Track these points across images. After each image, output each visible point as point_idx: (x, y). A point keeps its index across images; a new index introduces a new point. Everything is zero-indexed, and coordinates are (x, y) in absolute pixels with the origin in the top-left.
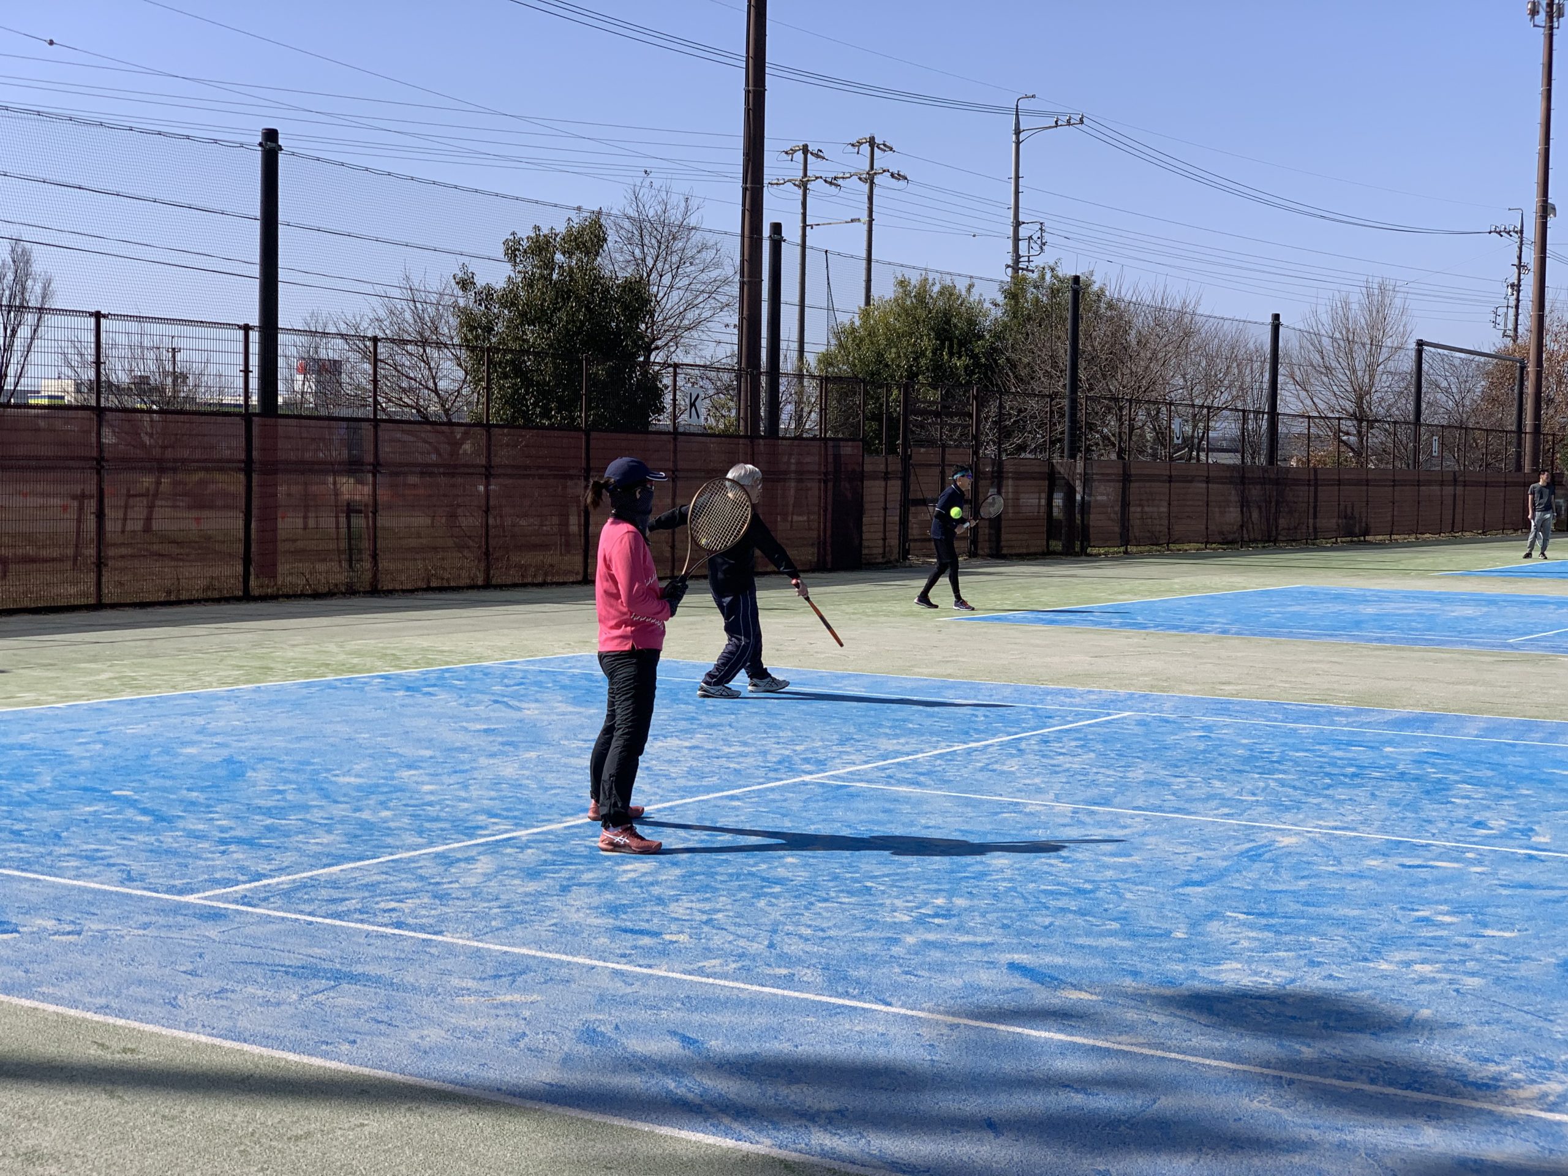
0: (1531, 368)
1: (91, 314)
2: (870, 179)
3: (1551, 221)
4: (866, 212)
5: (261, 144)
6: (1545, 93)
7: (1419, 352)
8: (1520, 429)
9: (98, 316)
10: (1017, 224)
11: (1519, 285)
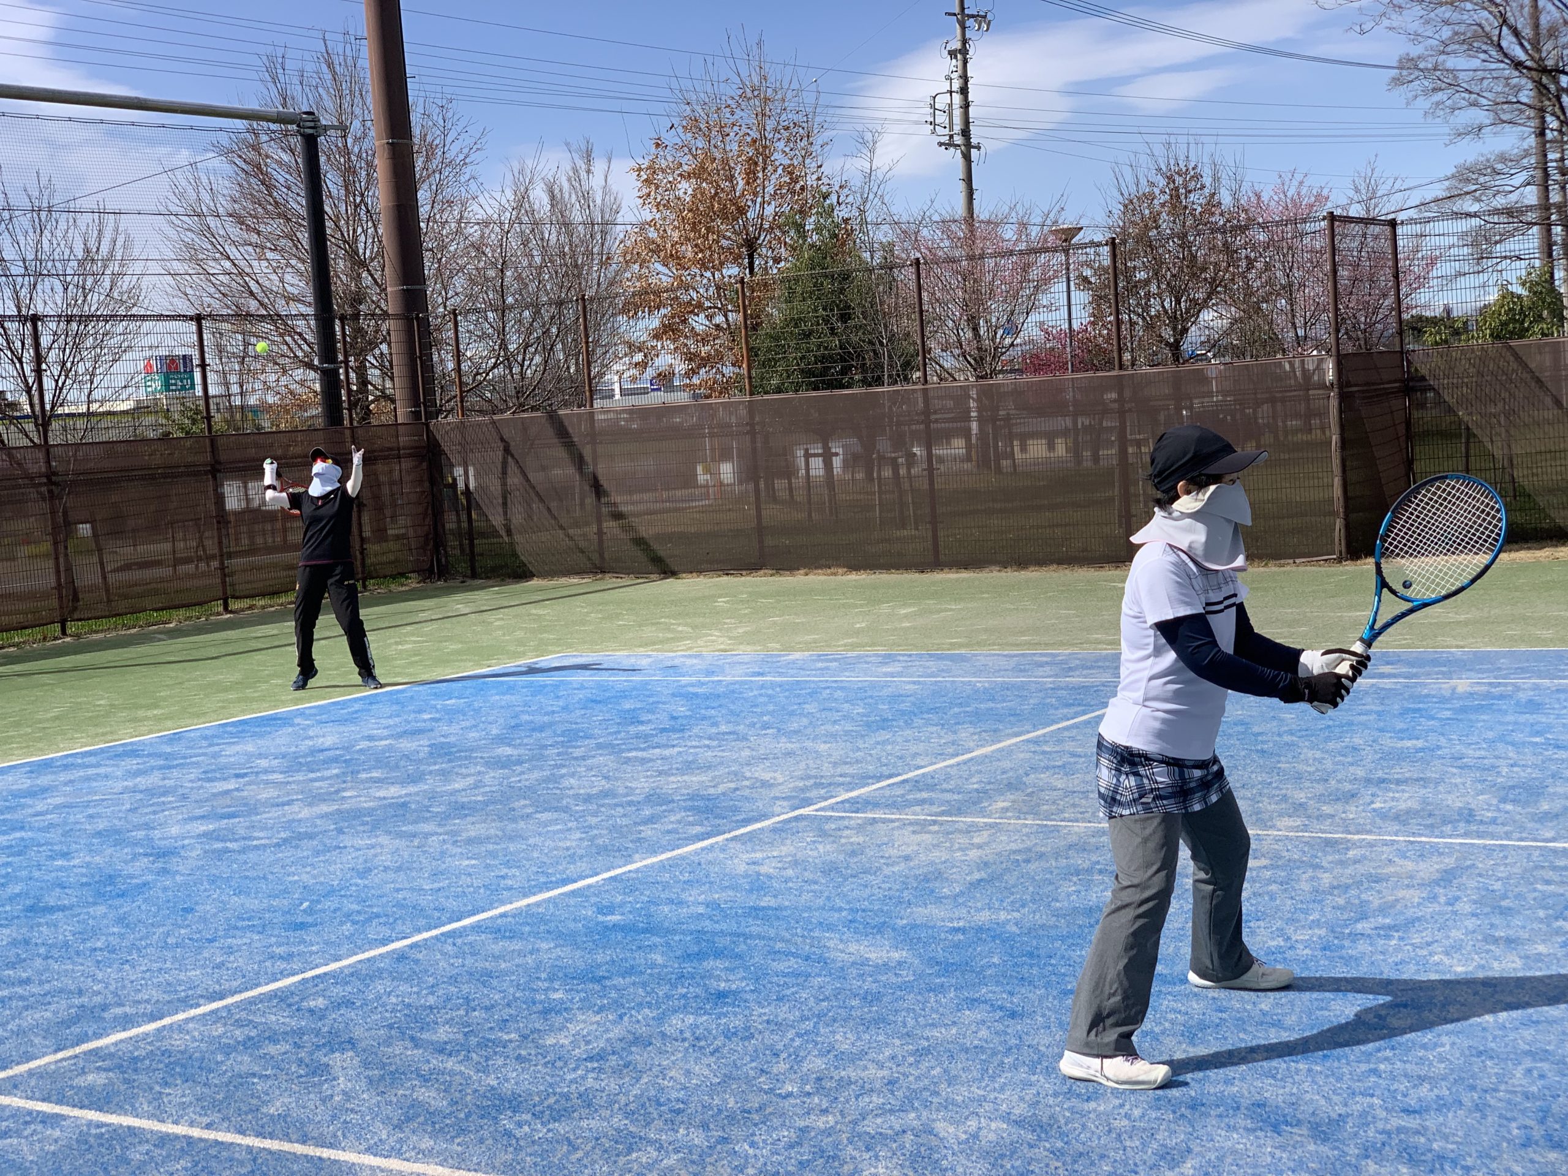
11: (964, 51)
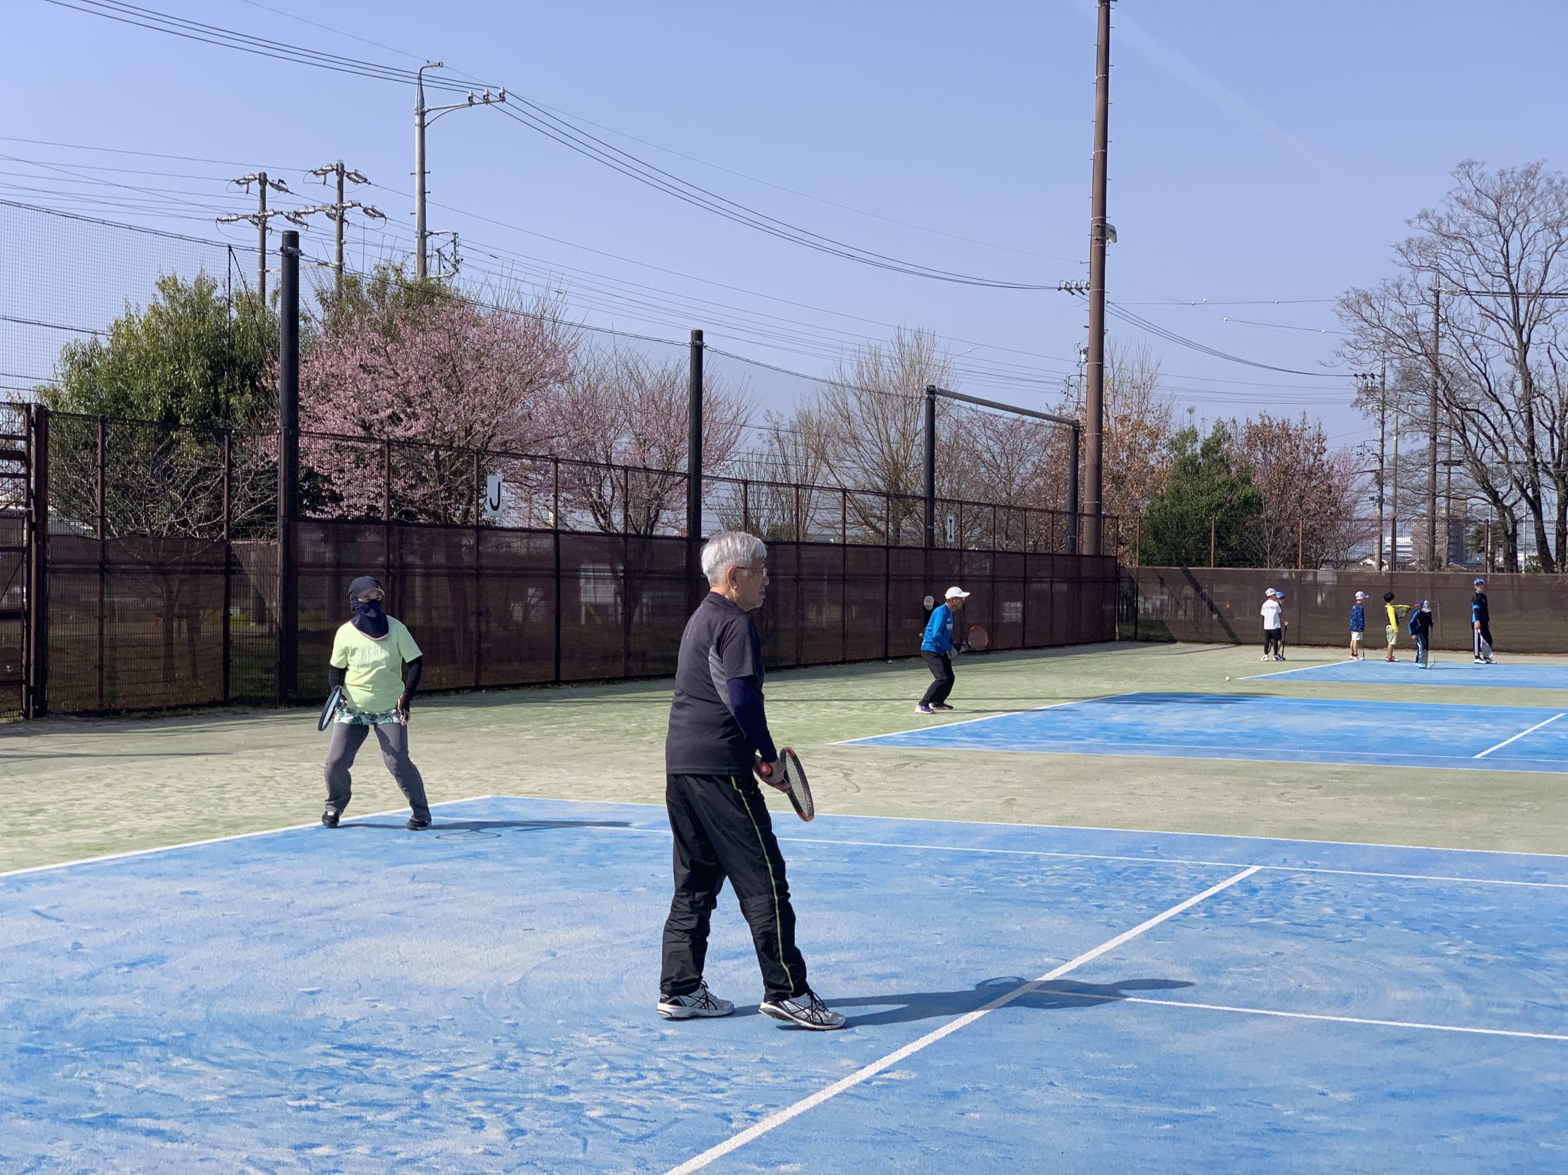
0: (1089, 434)
2: (339, 215)
3: (1110, 247)
7: (931, 404)
8: (1075, 511)
10: (423, 236)
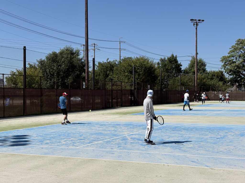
1: (2, 74)
2: (94, 50)
4: (94, 55)
5: (23, 49)
6: (196, 37)
7: (180, 75)
9: (3, 74)
10: (120, 57)
